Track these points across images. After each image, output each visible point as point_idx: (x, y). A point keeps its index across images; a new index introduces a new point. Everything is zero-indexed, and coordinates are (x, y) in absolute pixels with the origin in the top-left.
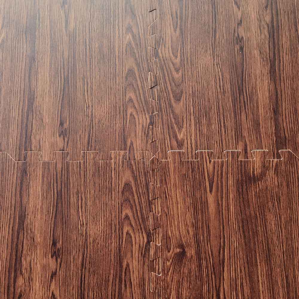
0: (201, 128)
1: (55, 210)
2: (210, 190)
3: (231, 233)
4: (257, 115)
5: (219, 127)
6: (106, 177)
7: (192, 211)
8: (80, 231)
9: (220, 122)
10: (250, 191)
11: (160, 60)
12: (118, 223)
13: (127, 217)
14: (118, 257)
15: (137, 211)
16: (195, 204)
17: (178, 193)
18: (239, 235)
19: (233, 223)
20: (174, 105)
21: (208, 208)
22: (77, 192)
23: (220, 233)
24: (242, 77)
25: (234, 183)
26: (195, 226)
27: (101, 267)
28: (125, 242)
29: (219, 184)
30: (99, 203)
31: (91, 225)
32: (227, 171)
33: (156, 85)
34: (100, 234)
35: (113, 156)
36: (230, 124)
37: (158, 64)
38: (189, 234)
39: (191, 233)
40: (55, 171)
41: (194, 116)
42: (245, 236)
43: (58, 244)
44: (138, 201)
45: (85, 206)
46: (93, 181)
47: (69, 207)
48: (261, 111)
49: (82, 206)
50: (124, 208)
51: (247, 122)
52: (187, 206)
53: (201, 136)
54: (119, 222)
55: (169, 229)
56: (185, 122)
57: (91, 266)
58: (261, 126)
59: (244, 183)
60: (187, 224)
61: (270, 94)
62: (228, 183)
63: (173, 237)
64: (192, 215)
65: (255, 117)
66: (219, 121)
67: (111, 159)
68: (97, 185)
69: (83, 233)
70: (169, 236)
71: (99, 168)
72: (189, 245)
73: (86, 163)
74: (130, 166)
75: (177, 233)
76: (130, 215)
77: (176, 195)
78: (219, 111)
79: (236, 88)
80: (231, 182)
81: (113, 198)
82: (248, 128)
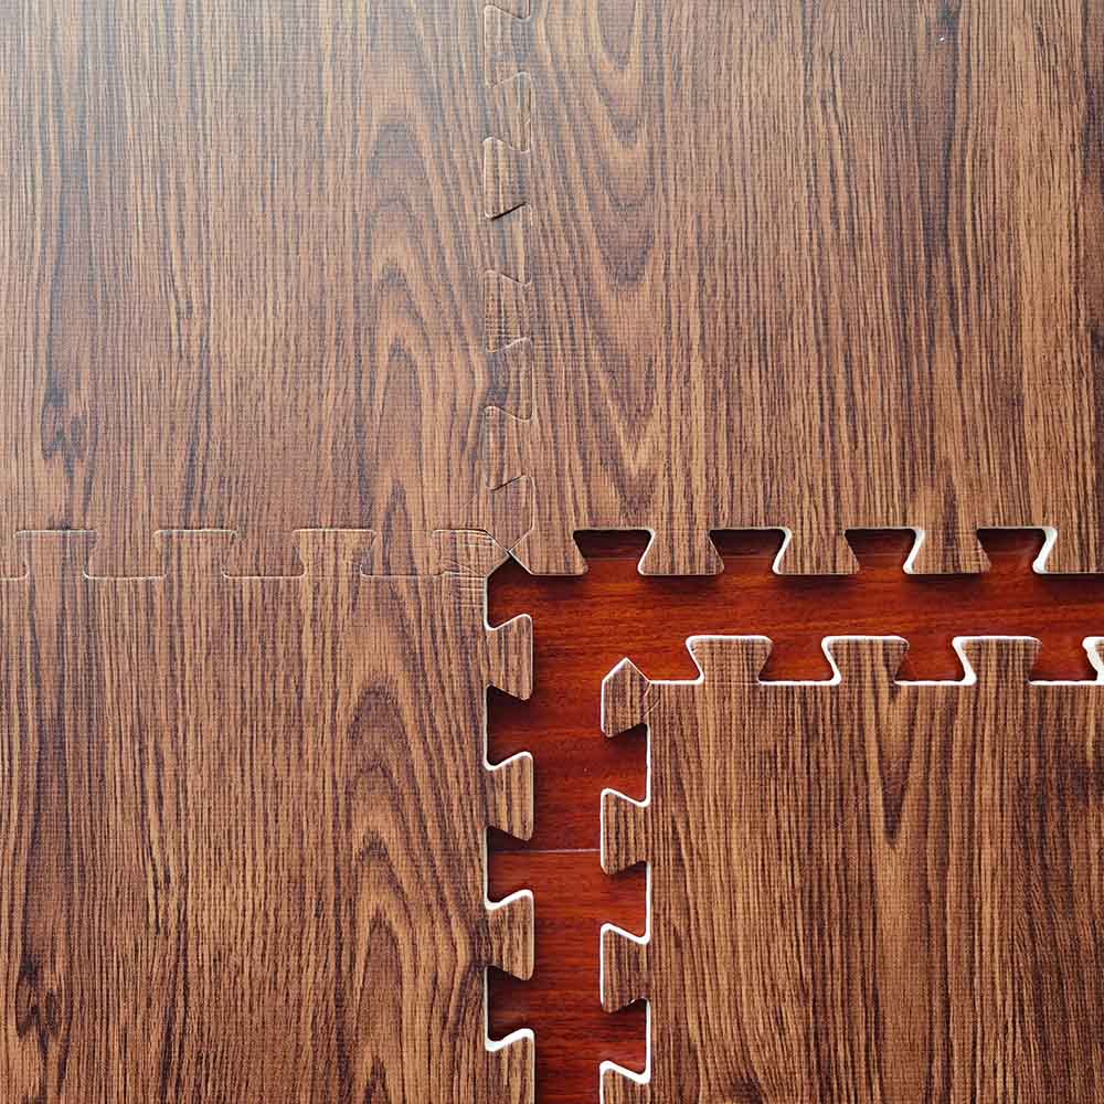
0: (737, 419)
1: (31, 812)
2: (886, 827)
3: (979, 1030)
4: (1009, 357)
5: (826, 413)
6: (274, 653)
7: (800, 927)
8: (152, 913)
9: (830, 388)
10: (1076, 833)
11: (540, 75)
12: (331, 875)
13: (375, 848)
14: (334, 1036)
15: (421, 821)
16: (816, 894)
17: (734, 841)
18: (1019, 1041)
19: (993, 983)
20: (609, 303)
21: (874, 913)
22: (136, 728)
23: (927, 1031)
24: (947, 166)
25: (1002, 795)
26: (813, 996)
27: (254, 1082)
28: (366, 966)
29: (933, 797)
30: (243, 781)
31: (206, 884)
32: (970, 738)
33: (519, 201)
34: (248, 924)
35: (305, 556)
36: (879, 399)
37: (533, 95)
38: (782, 1031)
39: (794, 1029)
40: (28, 628)
41: (703, 357)
42: (1045, 1045)
43: (47, 972)
44: (427, 774)
45: (178, 793)
46: (211, 672)
47: (101, 798)
48: (1033, 338)
49: (160, 793)
50: (359, 807)
51: (960, 388)
52: (778, 900)
53: (736, 461)
54: (336, 870)
55: (689, 1010)
56: (661, 387)
57: (207, 1075)
58: (1027, 413)
59: (1053, 794)
60: (773, 985)
61: (1077, 251)
62: (972, 795)
63: (708, 1049)
64: (798, 946)
65: (1002, 365)
66: (825, 386)
67: (297, 568)
68: (231, 695)
69: (166, 922)
70: (689, 1040)
71: (238, 611)
72: (782, 1086)
73: (175, 590)
74: (390, 603)
75: (729, 1026)
76: (389, 834)
77: (728, 850)
78: (827, 331)
79: (912, 220)
80: (987, 792)
81: (309, 757)
82: (964, 422)
